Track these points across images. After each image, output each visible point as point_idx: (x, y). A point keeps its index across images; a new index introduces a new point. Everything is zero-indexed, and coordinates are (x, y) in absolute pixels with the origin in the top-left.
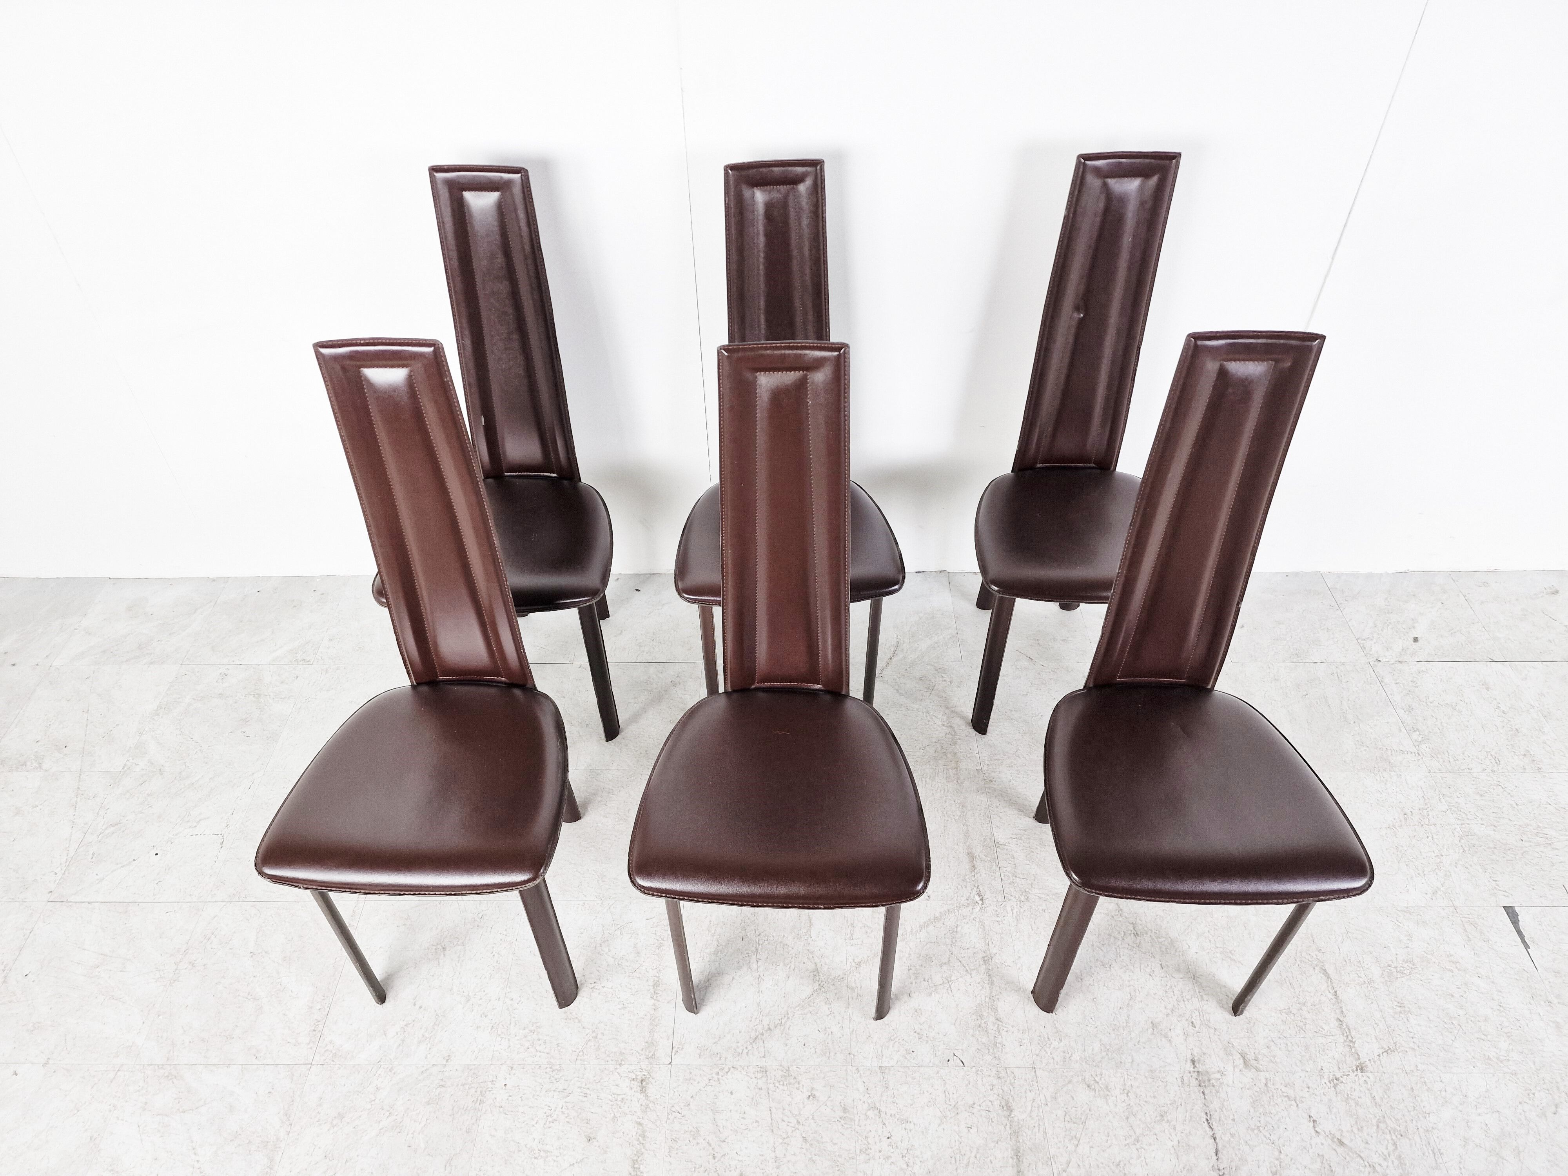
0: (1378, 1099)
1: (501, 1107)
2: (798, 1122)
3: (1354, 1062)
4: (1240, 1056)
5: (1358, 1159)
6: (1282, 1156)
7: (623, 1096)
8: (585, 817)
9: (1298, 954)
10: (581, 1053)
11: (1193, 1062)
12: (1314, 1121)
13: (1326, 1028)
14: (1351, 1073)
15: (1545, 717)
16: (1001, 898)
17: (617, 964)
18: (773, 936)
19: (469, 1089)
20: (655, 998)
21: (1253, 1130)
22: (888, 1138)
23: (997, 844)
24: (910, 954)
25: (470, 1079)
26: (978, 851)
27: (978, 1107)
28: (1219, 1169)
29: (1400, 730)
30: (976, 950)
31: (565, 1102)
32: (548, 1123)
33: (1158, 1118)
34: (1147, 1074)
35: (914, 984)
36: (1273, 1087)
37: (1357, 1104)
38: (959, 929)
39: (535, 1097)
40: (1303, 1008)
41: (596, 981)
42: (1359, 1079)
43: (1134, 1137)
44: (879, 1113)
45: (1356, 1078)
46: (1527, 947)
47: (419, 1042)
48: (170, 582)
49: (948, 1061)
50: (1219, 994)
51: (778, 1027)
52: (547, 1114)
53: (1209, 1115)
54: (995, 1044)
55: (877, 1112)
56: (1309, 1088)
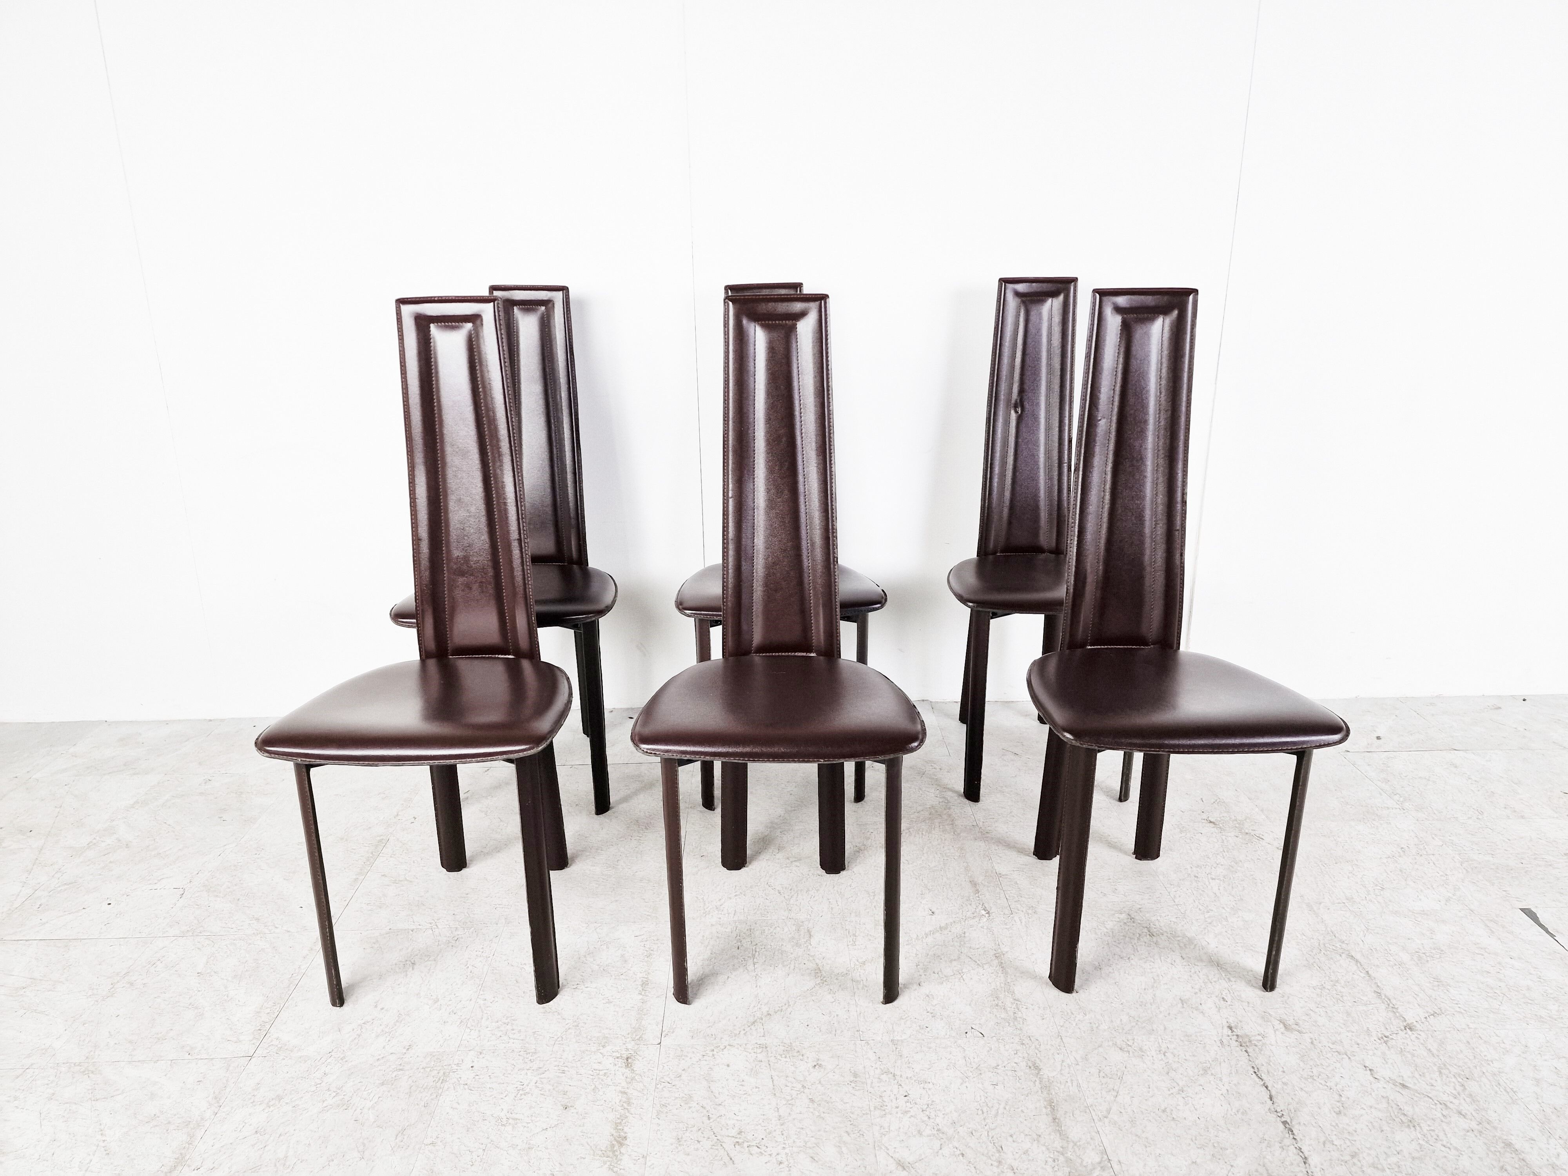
0: (1435, 1051)
1: (466, 1084)
2: (804, 1087)
3: (1401, 1023)
4: (1279, 1022)
5: (1427, 1099)
6: (1343, 1099)
7: (607, 1071)
8: (571, 867)
9: (1322, 946)
10: (560, 1039)
11: (1230, 1028)
12: (1370, 1070)
13: (1365, 998)
14: (1400, 1032)
15: (1516, 784)
16: (1007, 912)
17: (602, 969)
18: (771, 946)
19: (430, 1071)
20: (643, 993)
21: (1306, 1079)
22: (906, 1096)
23: (1000, 875)
24: (917, 955)
25: (433, 1063)
26: (980, 879)
27: (1003, 1068)
28: (1276, 1111)
29: (1381, 794)
30: (987, 949)
31: (540, 1078)
32: (519, 1095)
33: (1201, 1072)
34: (1182, 1039)
35: (923, 976)
36: (1320, 1045)
37: (1413, 1055)
38: (967, 935)
39: (505, 1075)
40: (1337, 984)
41: (578, 983)
42: (1410, 1036)
43: (1177, 1088)
44: (894, 1076)
45: (1406, 1035)
46: (1552, 936)
47: (377, 1036)
48: (167, 723)
49: (966, 1033)
50: (1247, 977)
51: (779, 1013)
52: (518, 1089)
53: (1256, 1068)
54: (1015, 1019)
55: (890, 1076)
56: (1358, 1044)
